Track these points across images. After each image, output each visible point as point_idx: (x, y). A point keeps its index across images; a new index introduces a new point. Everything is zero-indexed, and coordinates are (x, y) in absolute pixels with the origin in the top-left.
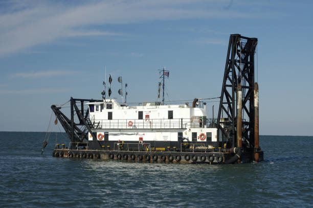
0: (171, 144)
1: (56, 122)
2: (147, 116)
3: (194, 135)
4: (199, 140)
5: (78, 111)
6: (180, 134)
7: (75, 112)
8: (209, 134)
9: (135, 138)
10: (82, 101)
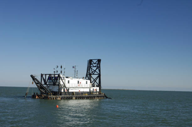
0: (88, 92)
1: (33, 83)
2: (80, 83)
3: (93, 89)
4: (94, 91)
5: (44, 79)
6: (90, 89)
7: (42, 80)
8: (97, 89)
9: (77, 91)
10: (46, 75)
